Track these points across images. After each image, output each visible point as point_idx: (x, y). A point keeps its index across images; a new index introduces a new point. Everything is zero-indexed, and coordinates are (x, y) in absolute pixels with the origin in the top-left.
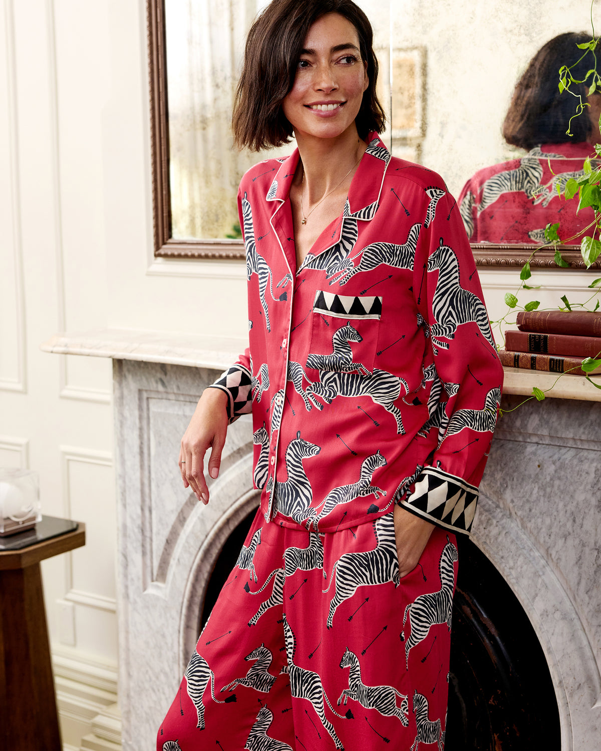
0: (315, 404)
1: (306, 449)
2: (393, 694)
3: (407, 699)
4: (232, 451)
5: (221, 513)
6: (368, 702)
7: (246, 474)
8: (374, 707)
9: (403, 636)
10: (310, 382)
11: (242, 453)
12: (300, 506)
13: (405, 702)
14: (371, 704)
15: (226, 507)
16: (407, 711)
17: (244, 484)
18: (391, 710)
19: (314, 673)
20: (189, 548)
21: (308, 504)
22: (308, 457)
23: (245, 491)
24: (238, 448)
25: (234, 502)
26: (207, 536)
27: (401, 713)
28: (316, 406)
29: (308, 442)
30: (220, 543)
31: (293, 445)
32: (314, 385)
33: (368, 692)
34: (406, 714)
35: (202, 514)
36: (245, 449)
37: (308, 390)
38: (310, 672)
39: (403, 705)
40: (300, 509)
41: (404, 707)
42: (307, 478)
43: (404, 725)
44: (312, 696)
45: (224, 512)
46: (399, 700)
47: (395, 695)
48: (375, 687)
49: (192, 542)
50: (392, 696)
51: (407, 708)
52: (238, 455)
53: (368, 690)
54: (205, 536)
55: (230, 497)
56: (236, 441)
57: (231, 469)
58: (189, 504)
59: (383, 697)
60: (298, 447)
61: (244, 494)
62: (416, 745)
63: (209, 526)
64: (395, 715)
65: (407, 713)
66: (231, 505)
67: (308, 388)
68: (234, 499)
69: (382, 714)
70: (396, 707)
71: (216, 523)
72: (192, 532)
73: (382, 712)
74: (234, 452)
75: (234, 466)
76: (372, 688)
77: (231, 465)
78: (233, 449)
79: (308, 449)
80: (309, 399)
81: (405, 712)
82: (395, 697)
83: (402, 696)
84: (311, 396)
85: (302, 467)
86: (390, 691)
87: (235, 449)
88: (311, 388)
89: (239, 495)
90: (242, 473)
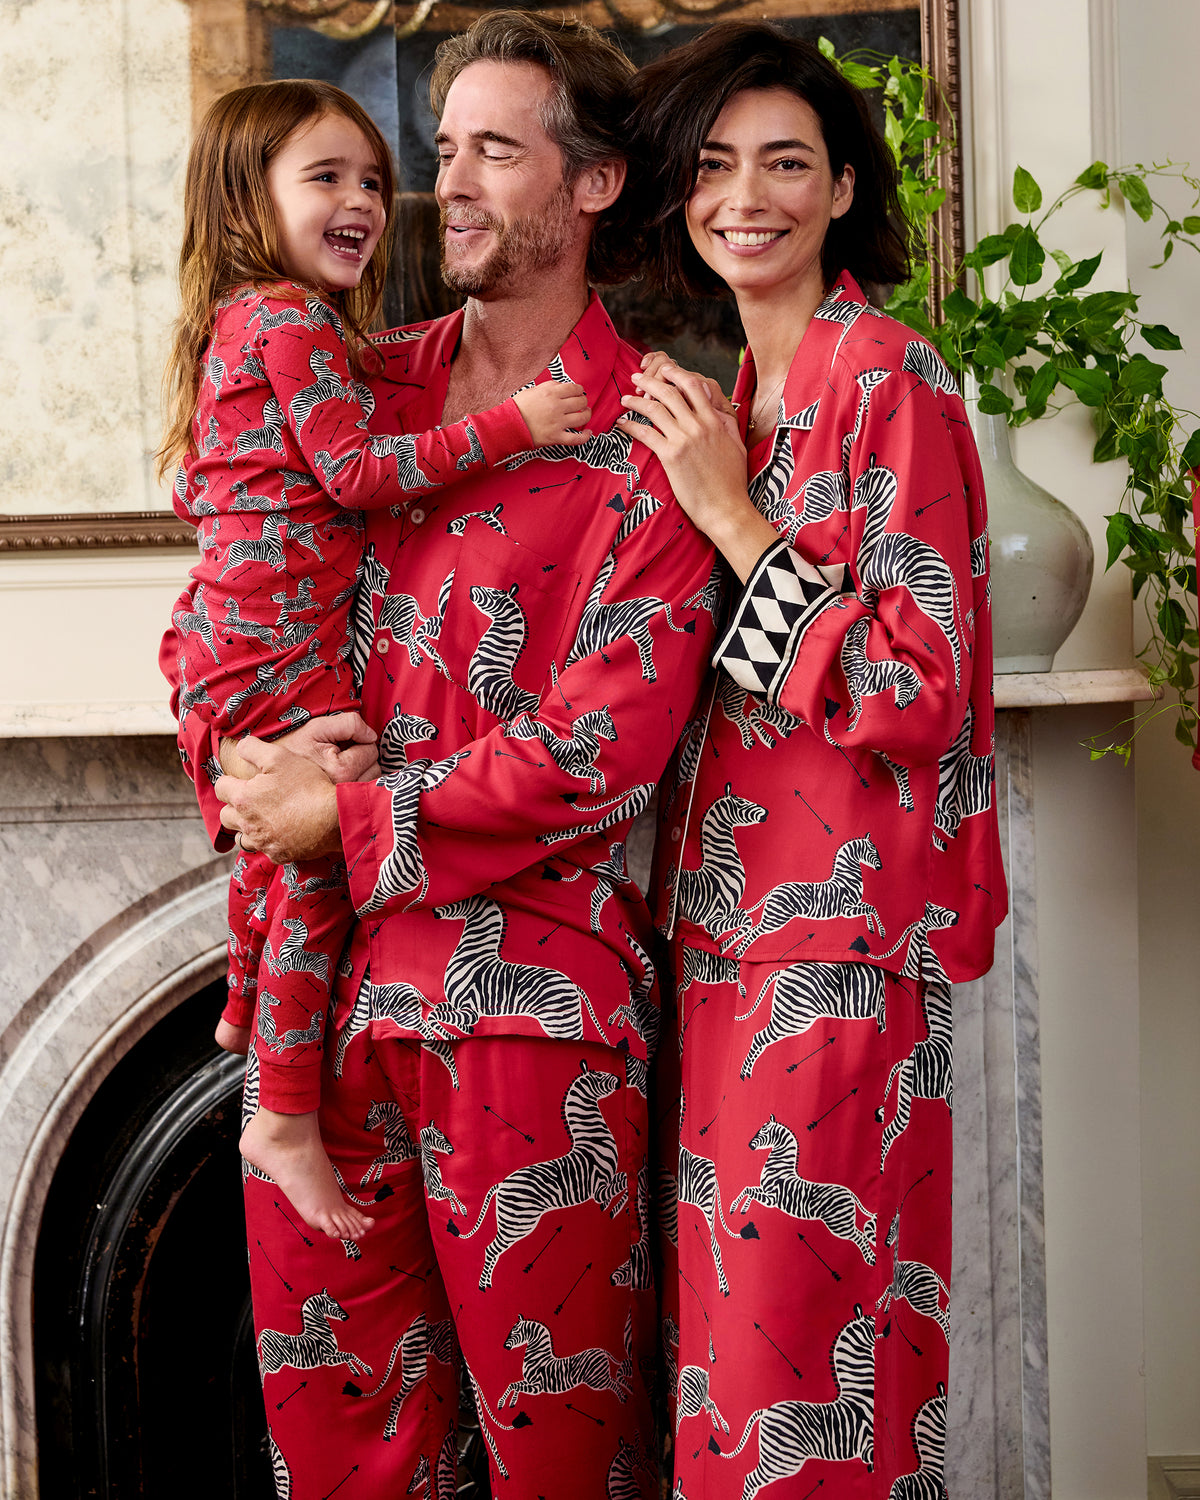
0: (761, 738)
1: (740, 812)
2: (852, 1204)
3: (875, 1220)
4: (129, 904)
5: (104, 1027)
6: (809, 1209)
7: (163, 943)
8: (819, 1218)
9: (880, 1113)
10: (758, 702)
11: (148, 906)
12: (722, 907)
13: (871, 1224)
14: (816, 1212)
15: (114, 1016)
16: (874, 1239)
17: (159, 964)
18: (846, 1229)
19: (708, 1160)
20: (24, 1110)
21: (736, 902)
22: (745, 825)
23: (161, 976)
24: (143, 895)
25: (135, 1002)
26: (66, 1080)
27: (864, 1240)
28: (764, 742)
29: (744, 800)
30: (90, 1090)
31: (717, 807)
32: (764, 707)
33: (811, 1192)
34: (871, 1245)
35: (56, 1037)
36: (158, 897)
37: (754, 714)
38: (701, 1158)
39: (867, 1229)
40: (722, 911)
41: (869, 1232)
42: (739, 860)
43: (868, 1260)
44: (703, 1201)
45: (110, 1026)
46: (861, 1219)
47: (854, 1207)
48: (826, 1185)
49: (29, 1097)
50: (850, 1207)
51: (875, 1236)
52: (141, 911)
53: (813, 1188)
54: (62, 1081)
55: (125, 994)
56: (139, 884)
57: (120, 940)
58: (18, 1025)
59: (836, 1204)
60: (727, 809)
61: (160, 982)
62: (887, 1300)
63: (72, 1058)
64: (853, 1240)
65: (874, 1244)
66: (128, 1010)
67: (754, 711)
68: (135, 997)
69: (831, 1231)
70: (855, 1227)
71: (89, 1050)
72: (31, 1077)
73: (831, 1228)
74: (134, 905)
75: (128, 934)
76: (821, 1185)
77: (120, 933)
78: (130, 899)
79: (744, 812)
80: (751, 730)
81: (870, 1240)
82: (854, 1211)
83: (867, 1213)
84: (757, 725)
85: (733, 841)
86: (847, 1197)
87: (136, 898)
88: (759, 712)
89: (146, 986)
90: (153, 943)
